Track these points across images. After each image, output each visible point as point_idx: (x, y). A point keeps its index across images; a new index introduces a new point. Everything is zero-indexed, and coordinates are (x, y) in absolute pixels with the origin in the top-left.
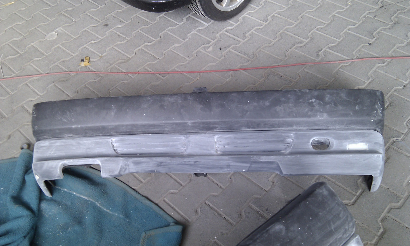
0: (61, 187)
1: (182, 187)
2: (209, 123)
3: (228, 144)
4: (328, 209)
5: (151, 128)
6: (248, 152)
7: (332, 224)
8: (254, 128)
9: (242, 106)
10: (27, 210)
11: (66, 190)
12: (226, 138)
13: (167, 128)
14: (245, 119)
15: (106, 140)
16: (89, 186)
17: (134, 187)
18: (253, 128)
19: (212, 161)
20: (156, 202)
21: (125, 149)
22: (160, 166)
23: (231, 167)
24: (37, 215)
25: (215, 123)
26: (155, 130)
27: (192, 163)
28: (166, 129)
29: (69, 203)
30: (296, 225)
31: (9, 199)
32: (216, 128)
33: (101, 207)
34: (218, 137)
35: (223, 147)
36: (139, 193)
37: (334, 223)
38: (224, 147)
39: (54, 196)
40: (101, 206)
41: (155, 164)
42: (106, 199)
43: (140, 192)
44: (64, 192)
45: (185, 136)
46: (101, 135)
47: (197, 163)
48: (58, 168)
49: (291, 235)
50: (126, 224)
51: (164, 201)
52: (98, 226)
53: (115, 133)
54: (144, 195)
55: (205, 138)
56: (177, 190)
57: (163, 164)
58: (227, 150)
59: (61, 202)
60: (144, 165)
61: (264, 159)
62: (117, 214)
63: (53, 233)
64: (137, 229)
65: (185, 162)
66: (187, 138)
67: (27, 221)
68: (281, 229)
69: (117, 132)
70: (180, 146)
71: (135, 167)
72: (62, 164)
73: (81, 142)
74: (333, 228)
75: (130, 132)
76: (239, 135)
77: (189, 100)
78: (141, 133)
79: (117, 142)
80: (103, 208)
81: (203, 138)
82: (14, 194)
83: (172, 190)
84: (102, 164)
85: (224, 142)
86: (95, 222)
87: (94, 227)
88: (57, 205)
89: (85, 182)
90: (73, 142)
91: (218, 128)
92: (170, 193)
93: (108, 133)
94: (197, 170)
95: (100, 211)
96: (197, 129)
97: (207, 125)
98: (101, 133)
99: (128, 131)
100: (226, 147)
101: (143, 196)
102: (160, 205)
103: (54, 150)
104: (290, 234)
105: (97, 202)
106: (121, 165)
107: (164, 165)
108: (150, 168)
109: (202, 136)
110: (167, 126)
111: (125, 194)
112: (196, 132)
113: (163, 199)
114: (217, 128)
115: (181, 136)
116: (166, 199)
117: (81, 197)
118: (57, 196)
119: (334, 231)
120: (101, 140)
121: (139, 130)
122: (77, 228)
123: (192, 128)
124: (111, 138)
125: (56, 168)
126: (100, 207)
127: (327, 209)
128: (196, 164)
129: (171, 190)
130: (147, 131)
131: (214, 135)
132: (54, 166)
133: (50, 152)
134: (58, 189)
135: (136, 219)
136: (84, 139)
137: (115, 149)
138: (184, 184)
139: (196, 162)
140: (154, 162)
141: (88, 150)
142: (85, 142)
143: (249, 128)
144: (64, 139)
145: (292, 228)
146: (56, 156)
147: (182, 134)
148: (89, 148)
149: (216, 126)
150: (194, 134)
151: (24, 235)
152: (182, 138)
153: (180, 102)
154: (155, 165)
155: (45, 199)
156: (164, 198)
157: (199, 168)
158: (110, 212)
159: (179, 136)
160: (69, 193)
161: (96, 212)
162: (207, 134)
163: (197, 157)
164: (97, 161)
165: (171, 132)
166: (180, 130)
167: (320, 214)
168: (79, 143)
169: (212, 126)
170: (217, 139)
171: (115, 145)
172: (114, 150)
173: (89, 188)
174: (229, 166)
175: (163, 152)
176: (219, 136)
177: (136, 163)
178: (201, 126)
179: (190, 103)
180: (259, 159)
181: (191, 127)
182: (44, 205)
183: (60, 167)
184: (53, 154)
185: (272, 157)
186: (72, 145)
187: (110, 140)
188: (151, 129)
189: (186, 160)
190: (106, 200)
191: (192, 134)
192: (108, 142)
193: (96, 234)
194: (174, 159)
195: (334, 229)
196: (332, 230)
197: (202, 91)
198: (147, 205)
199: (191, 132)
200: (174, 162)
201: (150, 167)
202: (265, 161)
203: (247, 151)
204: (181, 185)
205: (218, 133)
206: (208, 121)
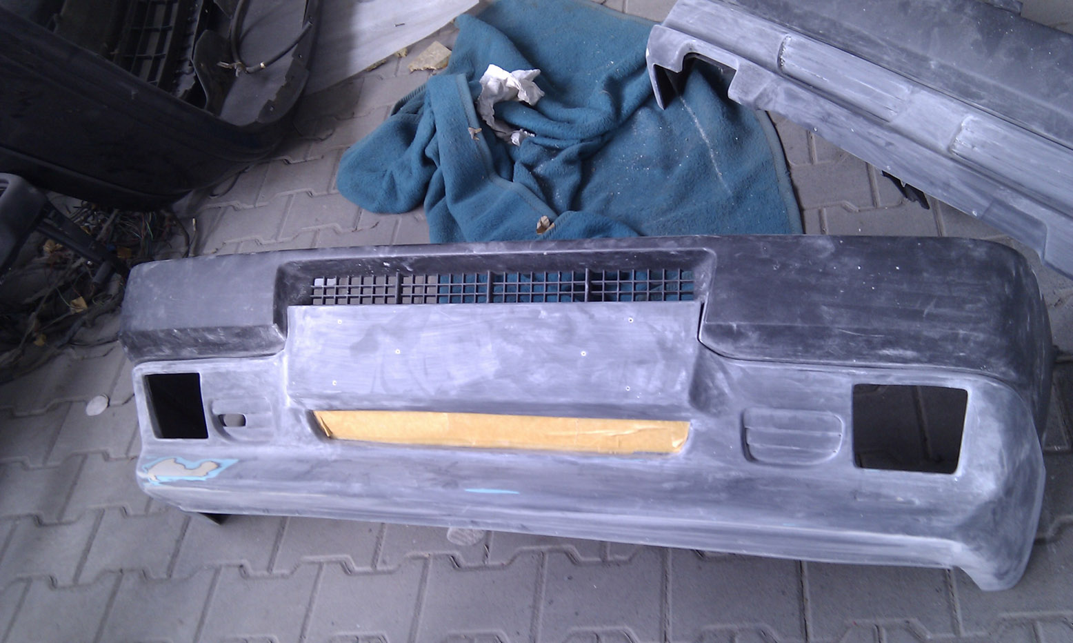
0: (686, 102)
1: (872, 207)
2: (971, 80)
3: (983, 145)
4: (951, 278)
5: (860, 42)
6: (1015, 182)
7: (932, 304)
8: (1060, 137)
9: (1063, 72)
10: (611, 105)
11: (689, 109)
12: (986, 130)
13: (889, 55)
14: (1051, 106)
15: (778, 33)
16: (721, 118)
17: (792, 161)
18: (1056, 134)
19: (918, 156)
20: (805, 205)
21: (797, 66)
22: (826, 121)
23: (951, 190)
24: (621, 121)
25: (982, 86)
26: (866, 49)
27: (882, 143)
28: (886, 57)
29: (677, 132)
30: (859, 260)
31: (604, 77)
32: (978, 97)
33: (713, 161)
34: (972, 120)
35: (970, 146)
36: (790, 175)
37: (937, 306)
38: (973, 147)
39: (667, 110)
40: (716, 160)
41: (818, 112)
42: (732, 155)
43: (793, 176)
44: (686, 111)
45: (911, 87)
46: (777, 20)
47: (891, 147)
48: (679, 49)
49: (834, 267)
50: (726, 207)
51: (820, 212)
52: (686, 186)
53: (799, 27)
54: (796, 182)
55: (945, 109)
56: (859, 207)
57: (831, 120)
58: (973, 157)
59: (668, 123)
60: (800, 106)
61: (1023, 205)
62: (726, 186)
63: (623, 162)
64: (735, 226)
65: (870, 134)
66: (912, 92)
67: (599, 119)
68: (825, 249)
69: (803, 28)
70: (890, 105)
71: (786, 103)
72: (687, 45)
73: (740, 21)
74: (926, 311)
75: (822, 35)
76: (1017, 136)
77: (965, 14)
78: (841, 46)
79: (792, 45)
80: (715, 165)
81: (942, 107)
82: (615, 75)
83: (848, 202)
84: (740, 70)
85: (979, 136)
86: (685, 178)
87: (678, 183)
88: (658, 124)
89: (720, 108)
90: (730, 15)
91: (983, 101)
92: (841, 205)
93: (788, 23)
94: (887, 165)
95: (707, 166)
96: (941, 84)
97: (964, 83)
98: (779, 17)
99: (821, 32)
100: (976, 149)
101: (792, 182)
102: (807, 214)
103: (696, 17)
104: (832, 264)
105: (714, 150)
106: (765, 86)
107: (833, 124)
108: (808, 118)
109: (942, 104)
110: (889, 51)
111: (767, 164)
112: (938, 89)
113: (820, 208)
114: (982, 99)
115: (902, 84)
116: (825, 211)
117: (699, 131)
118: (670, 113)
119: (924, 316)
120: (769, 31)
121: (839, 39)
122: (657, 172)
123: (934, 76)
124: (786, 33)
125: (676, 46)
126: (711, 162)
127: (949, 278)
128: (887, 148)
129: (848, 200)
130: (851, 46)
131: (967, 113)
132: (675, 43)
133: (688, 19)
134: (681, 102)
135: (748, 211)
136: (748, 17)
137: (782, 57)
138: (880, 204)
139: (889, 144)
140: (818, 109)
141: (741, 41)
142: (747, 22)
143: (1048, 130)
144: (721, 5)
145: (846, 260)
146: (692, 30)
147: (908, 82)
148: (744, 37)
149: (983, 93)
150: (929, 92)
151: (583, 137)
152: (904, 89)
153: (944, 10)
154: (819, 116)
155: (652, 108)
156: (825, 207)
157: (891, 162)
158: (721, 178)
159: (900, 83)
160: (690, 117)
161: (698, 164)
162: (955, 103)
163: (897, 136)
164: (735, 62)
165: (893, 69)
166: (910, 71)
167: (925, 275)
168: (736, 22)
169: (974, 90)
170: (968, 123)
171: (787, 50)
172: (779, 59)
173: (719, 120)
174: (947, 186)
175: (853, 100)
176: (976, 119)
177: (791, 97)
178: (953, 79)
179: (962, 22)
180: (1012, 201)
181: (934, 73)
182: (642, 115)
183: (683, 49)
184: (691, 24)
185: (1043, 209)
186: (724, 20)
187: (783, 36)
188: (860, 45)
189: (874, 130)
190: (730, 155)
191: (925, 90)
192: (777, 38)
193: (673, 194)
194: (855, 118)
195: (928, 314)
196: (922, 312)
197: (1009, 8)
198: (785, 200)
199: (929, 85)
200: (853, 125)
201: (808, 116)
202: (1022, 210)
203: (1012, 178)
204: (874, 203)
205: (976, 112)
206: (971, 73)
